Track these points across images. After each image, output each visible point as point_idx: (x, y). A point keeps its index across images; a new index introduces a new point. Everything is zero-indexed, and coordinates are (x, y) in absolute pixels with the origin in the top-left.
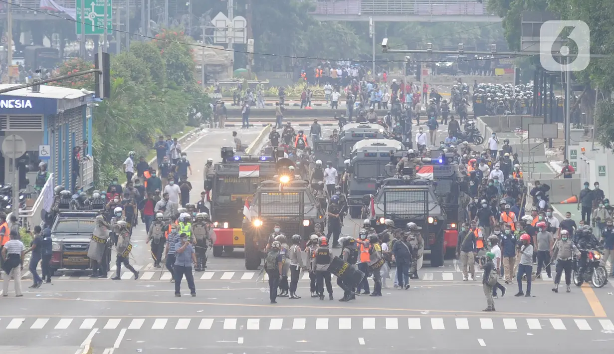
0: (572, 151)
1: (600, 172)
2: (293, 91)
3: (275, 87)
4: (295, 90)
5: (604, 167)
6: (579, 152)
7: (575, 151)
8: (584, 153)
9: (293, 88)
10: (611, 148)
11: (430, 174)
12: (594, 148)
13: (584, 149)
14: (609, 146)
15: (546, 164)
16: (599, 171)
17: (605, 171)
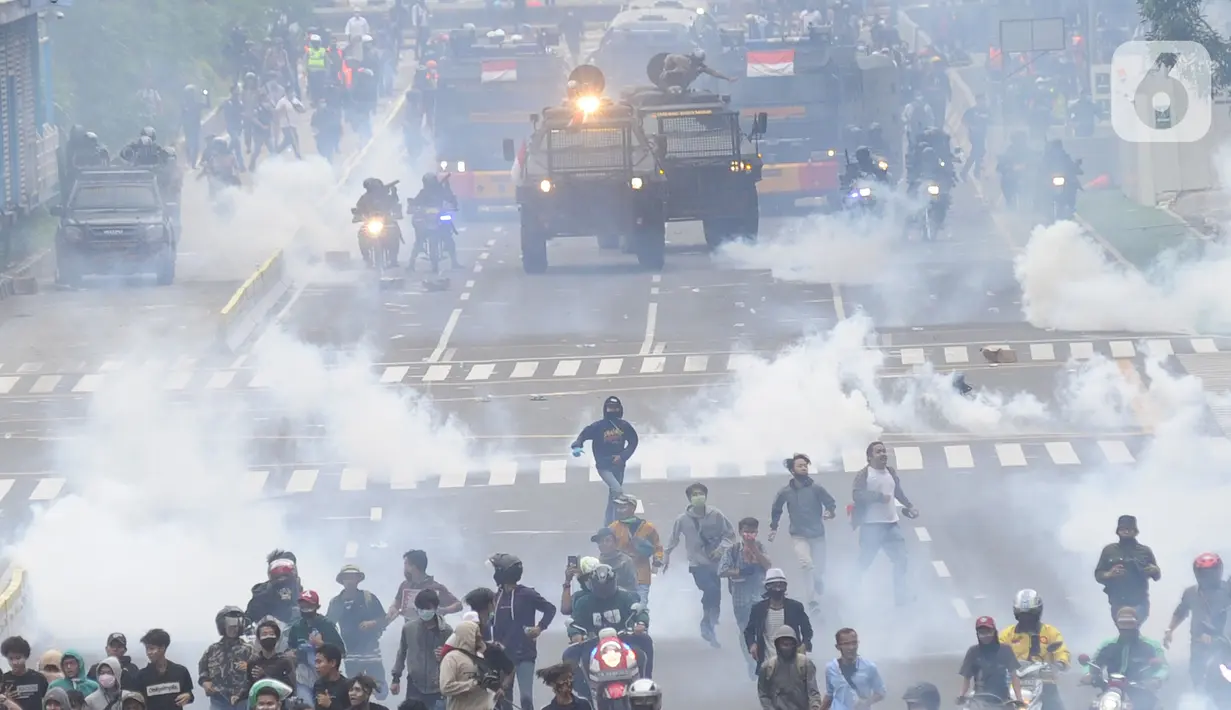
0: (1098, 77)
7: (1107, 76)
11: (786, 64)
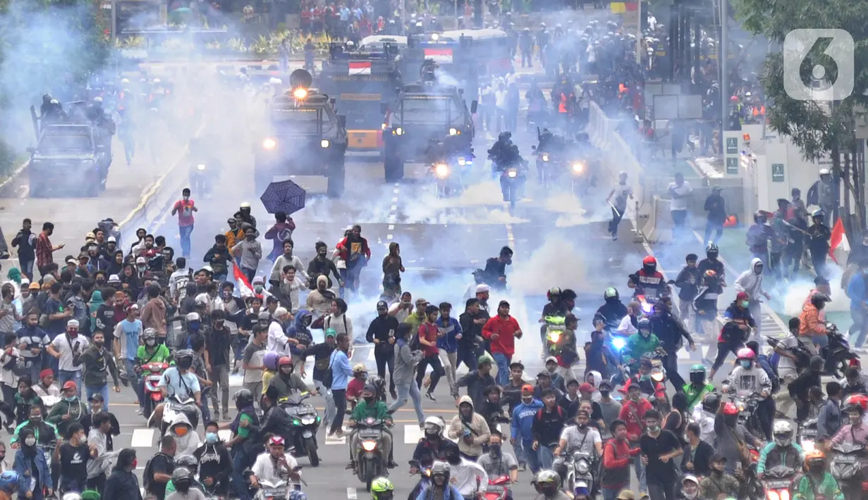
0: (729, 140)
1: (775, 175)
2: (269, 44)
3: (237, 39)
4: (271, 42)
5: (781, 166)
6: (741, 142)
7: (735, 140)
8: (748, 144)
9: (268, 39)
10: (790, 134)
12: (766, 135)
13: (748, 135)
14: (786, 130)
15: (688, 162)
16: (773, 173)
17: (782, 173)
